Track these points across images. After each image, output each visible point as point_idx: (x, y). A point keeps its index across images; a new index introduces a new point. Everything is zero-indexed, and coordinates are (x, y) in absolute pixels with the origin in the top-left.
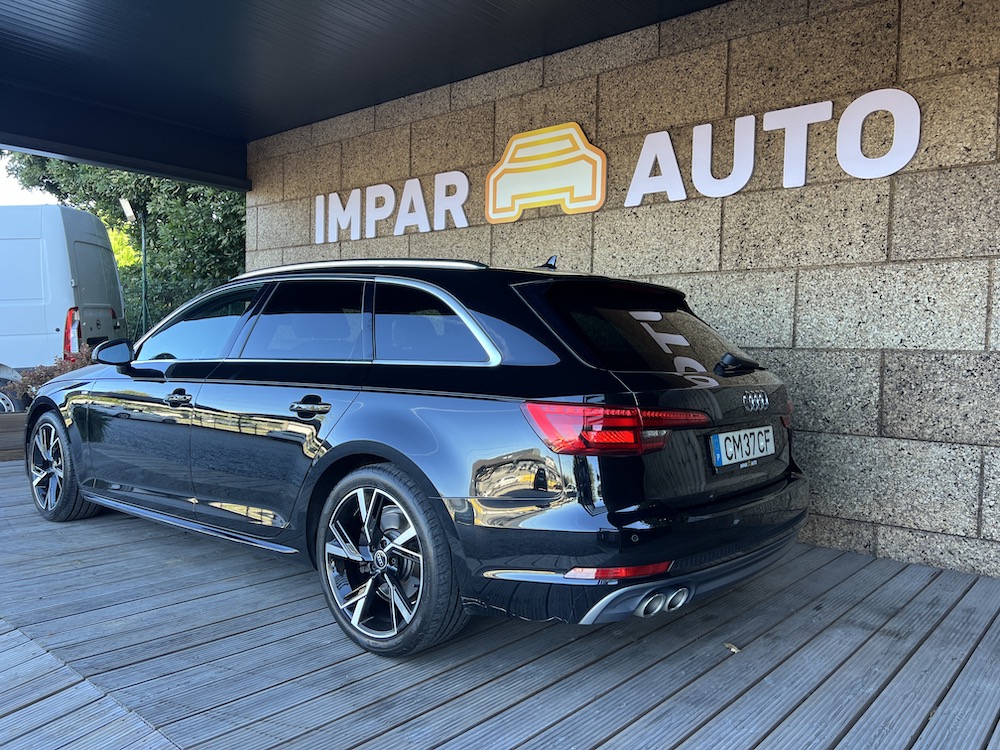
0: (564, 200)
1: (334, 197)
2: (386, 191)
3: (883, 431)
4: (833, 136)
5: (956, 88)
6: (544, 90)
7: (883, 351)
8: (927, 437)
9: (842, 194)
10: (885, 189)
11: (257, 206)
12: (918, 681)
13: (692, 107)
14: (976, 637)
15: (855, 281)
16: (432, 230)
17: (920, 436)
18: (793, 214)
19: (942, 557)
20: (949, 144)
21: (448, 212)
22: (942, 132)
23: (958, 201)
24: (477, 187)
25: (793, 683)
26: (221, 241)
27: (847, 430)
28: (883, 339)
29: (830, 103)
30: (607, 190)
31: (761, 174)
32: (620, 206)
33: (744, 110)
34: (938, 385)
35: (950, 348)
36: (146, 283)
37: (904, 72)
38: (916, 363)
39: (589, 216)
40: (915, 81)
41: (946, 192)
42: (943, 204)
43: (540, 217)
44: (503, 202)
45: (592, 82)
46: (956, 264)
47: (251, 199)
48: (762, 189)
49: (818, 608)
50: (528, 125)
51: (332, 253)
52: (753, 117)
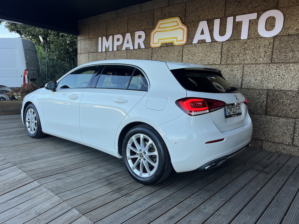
0: (174, 41)
1: (104, 38)
2: (120, 36)
3: (266, 113)
4: (257, 24)
5: (295, 10)
6: (169, 7)
7: (268, 90)
8: (279, 115)
9: (258, 42)
10: (272, 41)
11: (81, 40)
12: (272, 186)
13: (214, 13)
14: (290, 174)
15: (261, 69)
16: (134, 49)
17: (277, 115)
18: (243, 48)
19: (281, 150)
20: (292, 27)
21: (139, 44)
22: (290, 24)
23: (293, 45)
24: (148, 36)
25: (236, 186)
26: (70, 50)
27: (256, 113)
28: (268, 86)
29: (256, 13)
30: (187, 38)
31: (234, 35)
32: (191, 43)
33: (230, 15)
34: (284, 100)
35: (288, 90)
36: (47, 62)
37: (280, 5)
38: (277, 94)
39: (182, 46)
40: (283, 8)
41: (290, 42)
42: (289, 46)
43: (167, 46)
44: (156, 41)
45: (184, 4)
46: (291, 64)
47: (79, 38)
48: (234, 40)
49: (244, 165)
50: (164, 17)
51: (103, 55)
52: (233, 17)
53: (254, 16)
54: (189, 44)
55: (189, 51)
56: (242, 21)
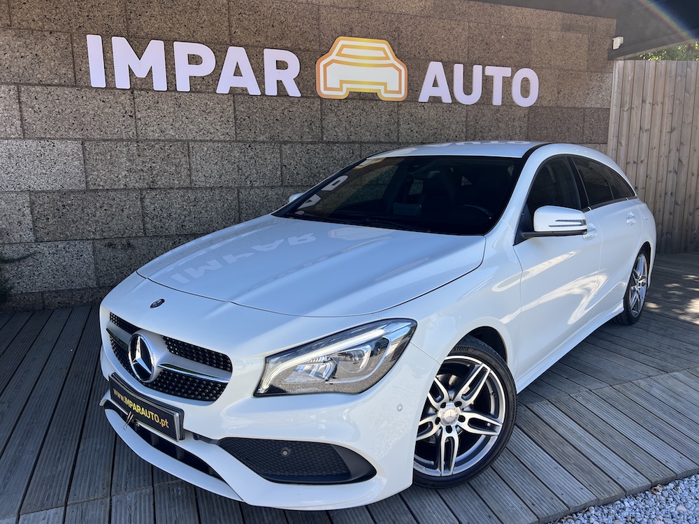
0: (380, 90)
6: (360, 11)
9: (513, 111)
10: (527, 112)
18: (495, 118)
24: (308, 68)
30: (408, 89)
32: (416, 100)
37: (533, 63)
39: (396, 104)
43: (361, 99)
48: (484, 104)
50: (350, 33)
51: (119, 100)
52: (481, 67)
53: (507, 72)
54: (410, 101)
55: (412, 116)
56: (492, 77)
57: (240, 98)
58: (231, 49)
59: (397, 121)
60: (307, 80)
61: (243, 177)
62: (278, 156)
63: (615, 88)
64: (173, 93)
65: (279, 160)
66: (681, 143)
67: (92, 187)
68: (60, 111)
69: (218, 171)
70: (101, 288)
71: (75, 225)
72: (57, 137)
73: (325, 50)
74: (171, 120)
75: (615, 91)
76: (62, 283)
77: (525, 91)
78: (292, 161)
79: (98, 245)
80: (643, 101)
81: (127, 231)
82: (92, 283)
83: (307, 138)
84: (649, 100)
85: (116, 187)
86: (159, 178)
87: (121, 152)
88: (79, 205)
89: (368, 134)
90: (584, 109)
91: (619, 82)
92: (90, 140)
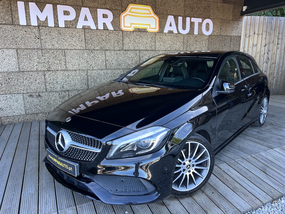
4: (202, 26)
9: (202, 37)
10: (208, 37)
18: (195, 40)
20: (215, 31)
21: (104, 24)
32: (162, 32)
37: (211, 17)
39: (154, 33)
41: (215, 39)
50: (134, 2)
51: (33, 31)
52: (190, 18)
53: (200, 20)
54: (160, 32)
55: (161, 39)
56: (194, 22)
57: (87, 31)
58: (83, 9)
59: (154, 41)
60: (116, 23)
61: (89, 65)
62: (104, 56)
63: (243, 28)
64: (57, 28)
65: (104, 58)
66: (269, 51)
67: (22, 70)
68: (6, 36)
69: (78, 63)
70: (27, 114)
71: (14, 87)
72: (5, 47)
73: (124, 10)
74: (57, 40)
75: (243, 29)
76: (9, 113)
77: (207, 29)
78: (110, 58)
79: (25, 96)
80: (254, 33)
81: (38, 89)
82: (23, 113)
83: (117, 48)
84: (256, 33)
85: (32, 70)
86: (52, 66)
87: (34, 54)
88: (16, 78)
89: (143, 46)
90: (231, 36)
91: (245, 25)
92: (20, 49)
